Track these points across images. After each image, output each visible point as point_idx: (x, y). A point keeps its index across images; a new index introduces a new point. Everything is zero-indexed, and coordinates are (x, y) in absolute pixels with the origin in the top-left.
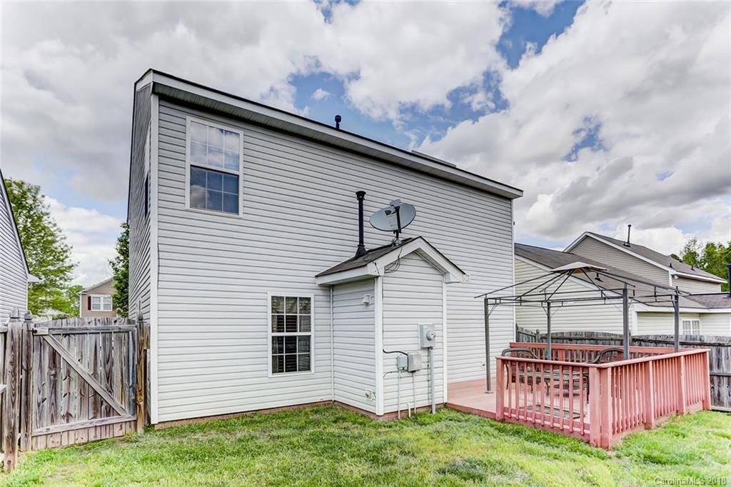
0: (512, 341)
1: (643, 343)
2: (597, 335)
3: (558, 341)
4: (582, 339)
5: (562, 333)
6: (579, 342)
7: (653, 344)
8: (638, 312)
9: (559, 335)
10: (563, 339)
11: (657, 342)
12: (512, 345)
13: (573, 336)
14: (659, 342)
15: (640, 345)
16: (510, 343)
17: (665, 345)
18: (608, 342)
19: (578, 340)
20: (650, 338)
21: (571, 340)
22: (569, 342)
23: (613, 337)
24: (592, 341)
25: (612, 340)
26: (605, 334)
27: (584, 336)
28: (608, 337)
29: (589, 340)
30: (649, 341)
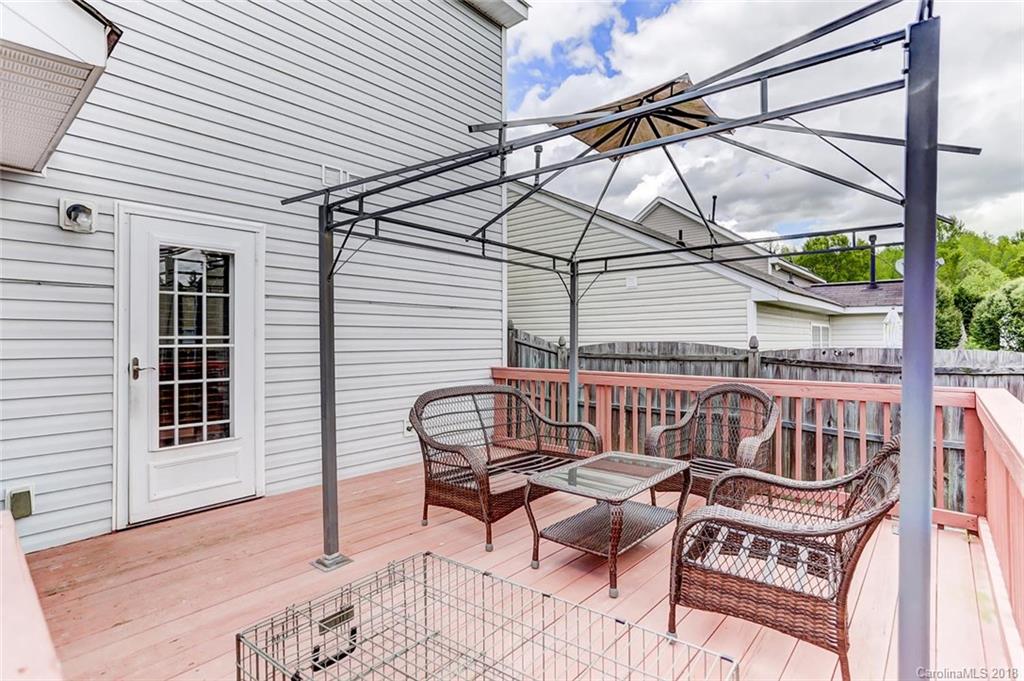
0: (497, 364)
1: (784, 369)
2: (684, 351)
3: (604, 363)
4: (651, 360)
5: (612, 345)
6: (645, 365)
7: (806, 372)
8: (759, 304)
9: (606, 351)
10: (615, 359)
11: (815, 366)
12: (497, 375)
13: (633, 352)
14: (822, 365)
15: (778, 374)
16: (492, 369)
17: (833, 373)
18: (706, 366)
19: (643, 361)
20: (802, 357)
21: (629, 360)
22: (625, 366)
23: (719, 354)
24: (672, 364)
25: (716, 360)
26: (701, 348)
27: (656, 353)
28: (707, 355)
29: (668, 361)
30: (801, 364)
